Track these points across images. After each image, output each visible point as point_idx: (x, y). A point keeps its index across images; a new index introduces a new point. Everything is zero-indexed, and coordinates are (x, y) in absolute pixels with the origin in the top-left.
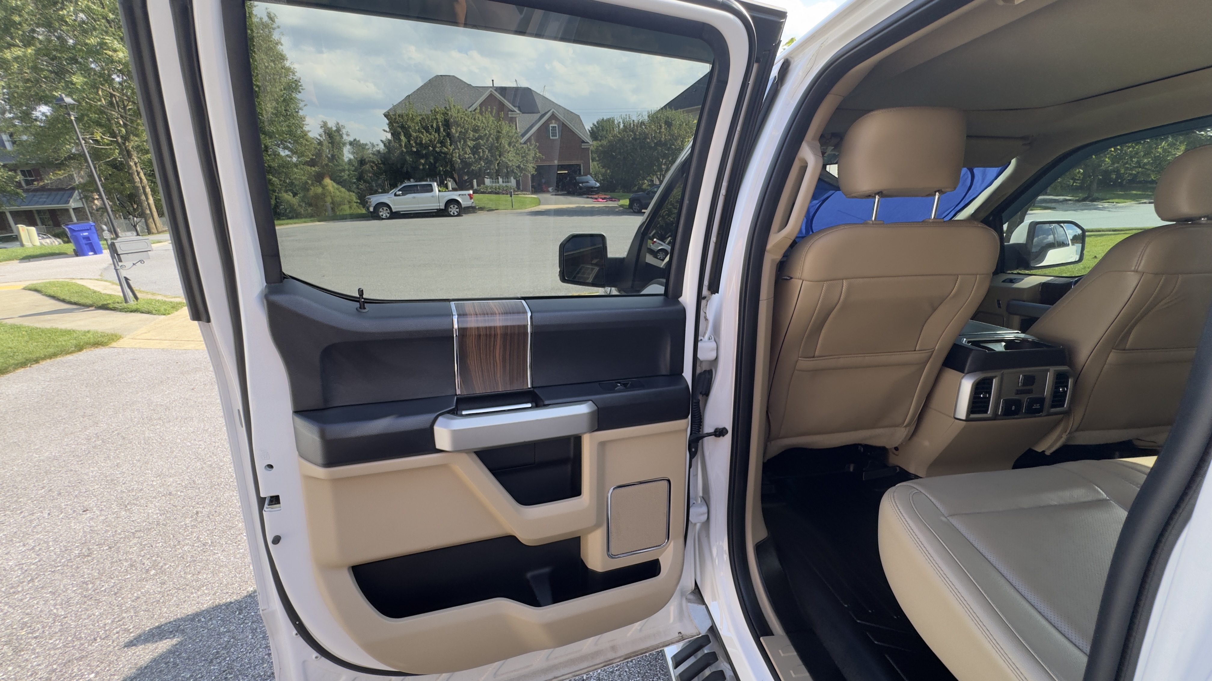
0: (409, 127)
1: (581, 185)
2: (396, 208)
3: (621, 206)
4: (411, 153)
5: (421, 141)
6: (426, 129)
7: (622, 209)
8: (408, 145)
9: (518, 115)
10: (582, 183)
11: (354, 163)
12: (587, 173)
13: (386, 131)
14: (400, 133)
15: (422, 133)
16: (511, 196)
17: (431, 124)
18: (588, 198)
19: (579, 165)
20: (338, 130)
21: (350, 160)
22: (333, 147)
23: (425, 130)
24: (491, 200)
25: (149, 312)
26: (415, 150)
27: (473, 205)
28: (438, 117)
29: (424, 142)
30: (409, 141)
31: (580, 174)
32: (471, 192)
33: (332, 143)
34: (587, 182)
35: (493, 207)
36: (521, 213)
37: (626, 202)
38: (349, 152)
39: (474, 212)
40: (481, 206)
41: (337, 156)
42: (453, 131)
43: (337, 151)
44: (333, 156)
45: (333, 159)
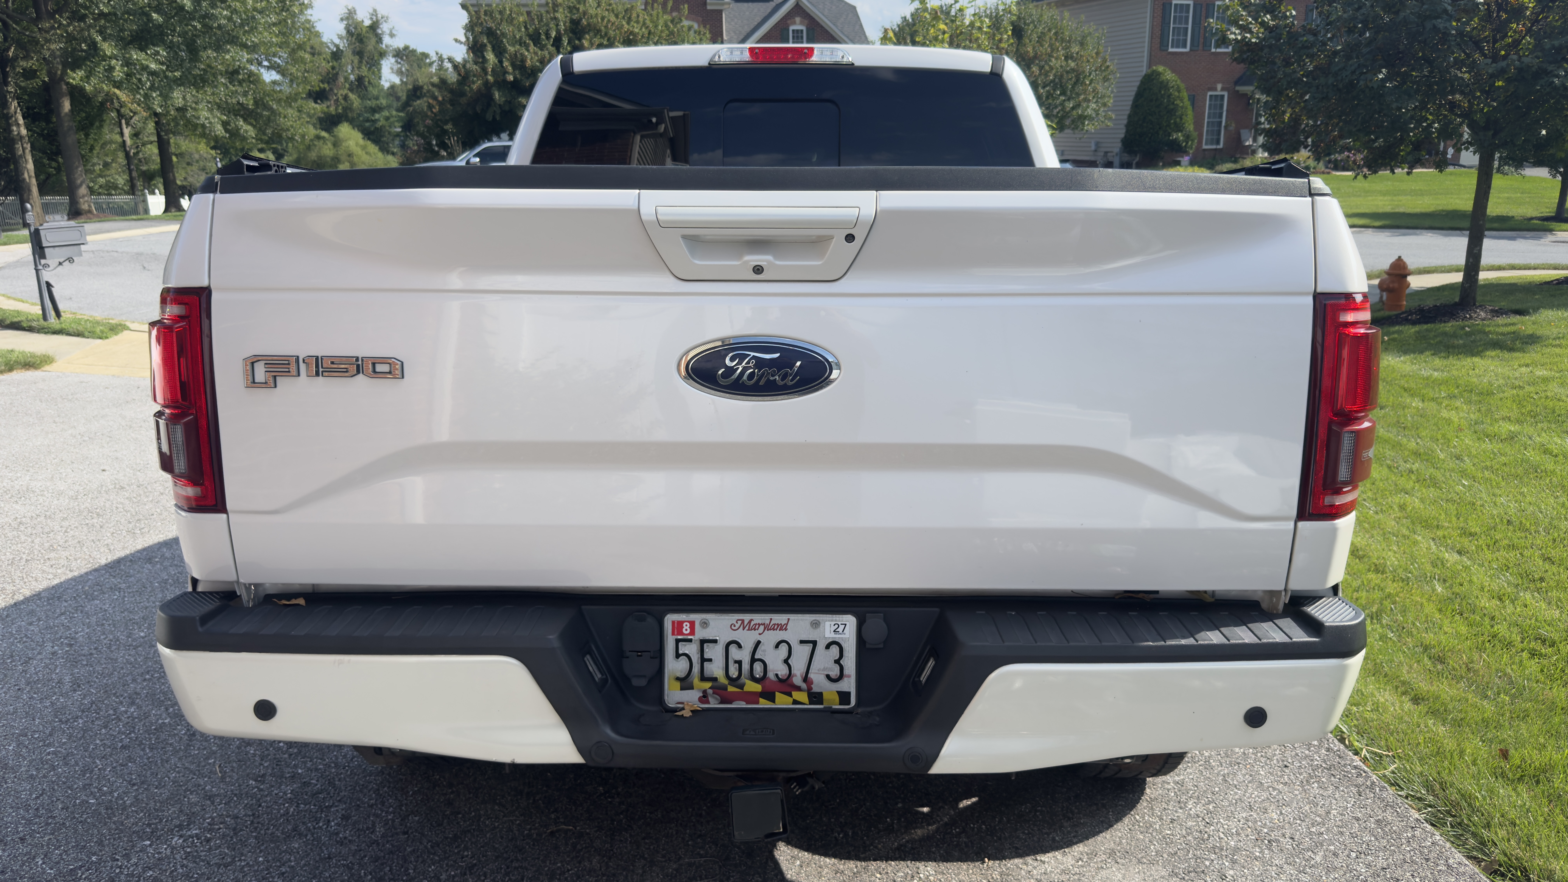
0: (504, 35)
4: (502, 84)
5: (523, 61)
6: (535, 38)
8: (499, 71)
9: (727, 6)
11: (400, 94)
13: (461, 43)
14: (486, 45)
15: (527, 47)
20: (374, 27)
21: (393, 87)
22: (360, 62)
23: (533, 40)
25: (79, 334)
26: (511, 78)
28: (558, 15)
29: (529, 63)
30: (501, 62)
33: (360, 54)
38: (392, 69)
41: (367, 79)
43: (370, 69)
44: (360, 79)
45: (360, 85)
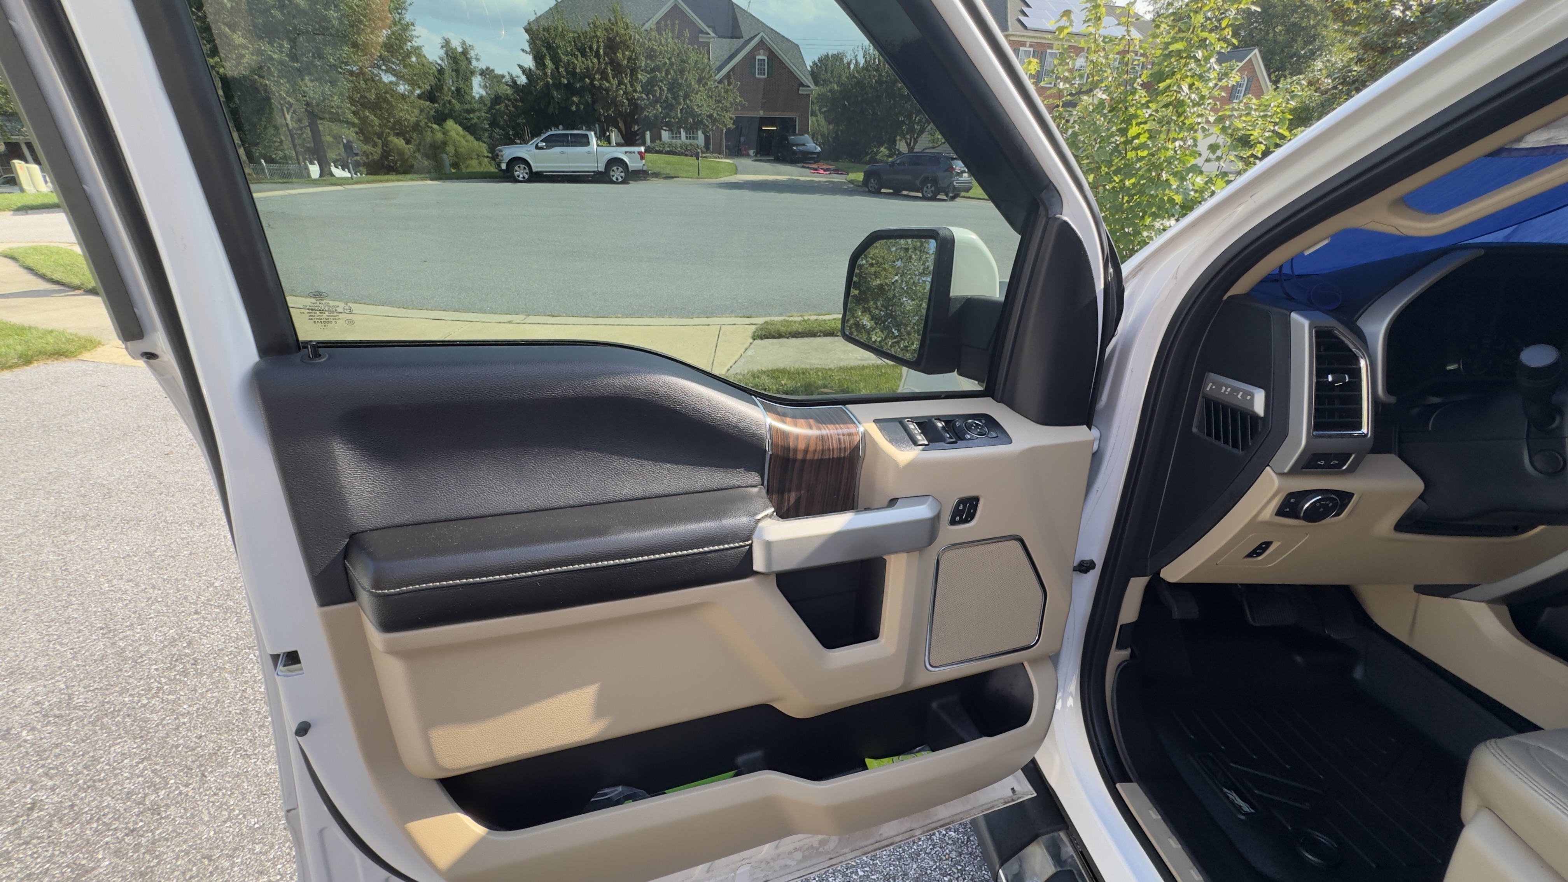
0: (558, 47)
1: (794, 148)
2: (537, 167)
3: (851, 182)
4: (558, 85)
5: (575, 68)
6: (582, 51)
7: (852, 186)
8: (556, 74)
9: (712, 40)
10: (797, 145)
11: (487, 103)
12: (804, 131)
13: (527, 53)
14: (545, 55)
15: (576, 57)
16: (698, 159)
17: (589, 43)
18: (803, 167)
19: (793, 120)
20: (465, 53)
21: (481, 97)
22: (457, 77)
23: (581, 53)
24: (668, 163)
26: (565, 81)
27: (645, 168)
28: (598, 34)
29: (578, 70)
30: (557, 69)
31: (794, 133)
32: (642, 149)
33: (457, 71)
34: (804, 145)
35: (672, 174)
36: (709, 184)
37: (860, 176)
38: (480, 85)
39: (645, 179)
40: (657, 170)
41: (463, 90)
42: (620, 55)
43: (464, 83)
44: (458, 90)
45: (459, 94)
